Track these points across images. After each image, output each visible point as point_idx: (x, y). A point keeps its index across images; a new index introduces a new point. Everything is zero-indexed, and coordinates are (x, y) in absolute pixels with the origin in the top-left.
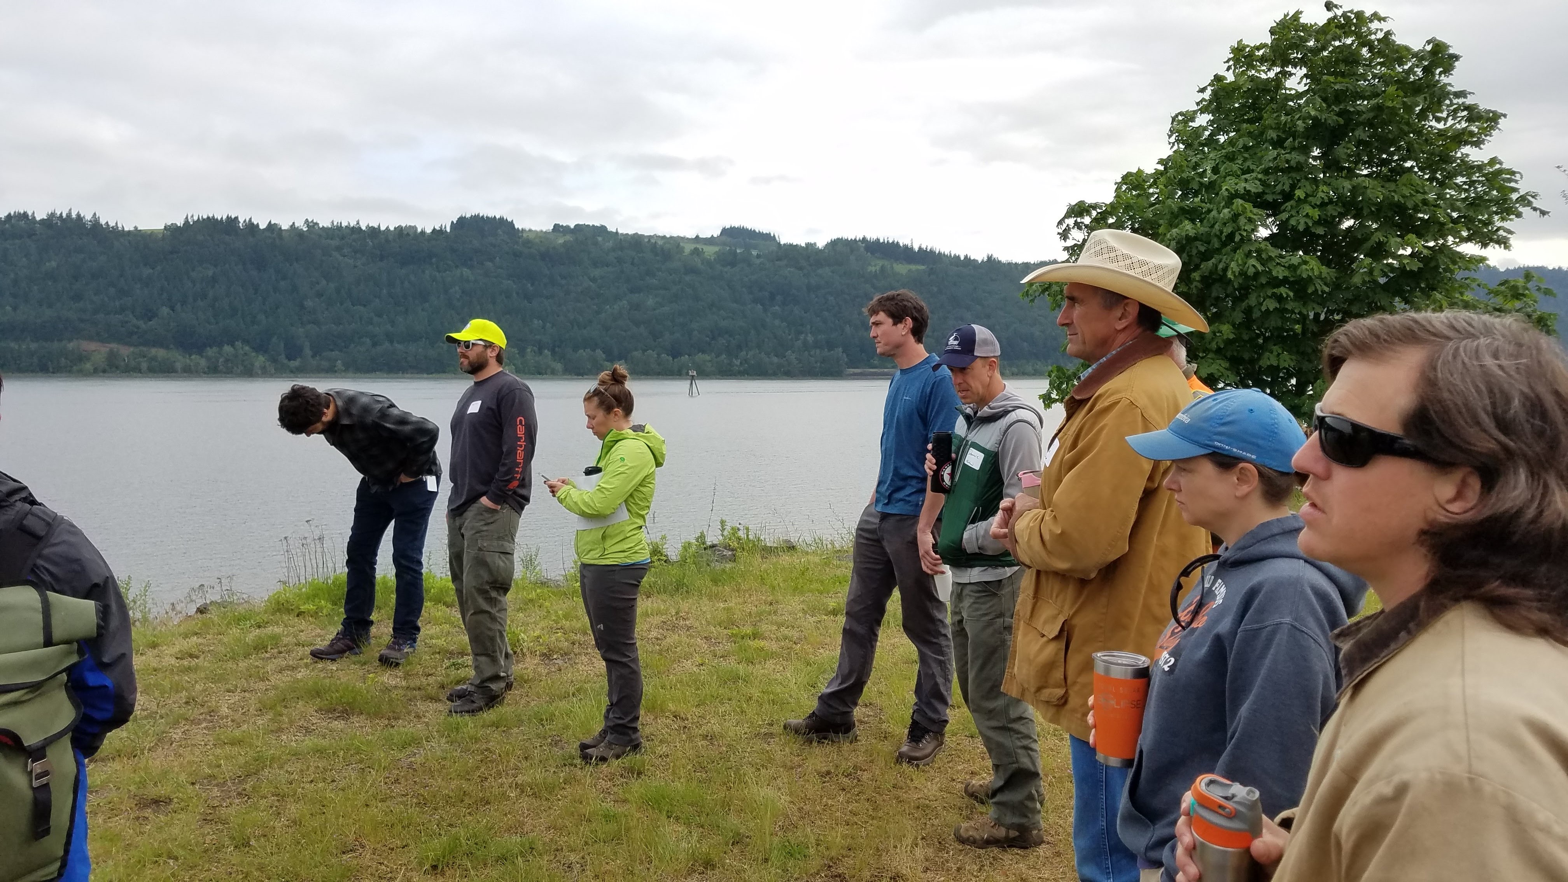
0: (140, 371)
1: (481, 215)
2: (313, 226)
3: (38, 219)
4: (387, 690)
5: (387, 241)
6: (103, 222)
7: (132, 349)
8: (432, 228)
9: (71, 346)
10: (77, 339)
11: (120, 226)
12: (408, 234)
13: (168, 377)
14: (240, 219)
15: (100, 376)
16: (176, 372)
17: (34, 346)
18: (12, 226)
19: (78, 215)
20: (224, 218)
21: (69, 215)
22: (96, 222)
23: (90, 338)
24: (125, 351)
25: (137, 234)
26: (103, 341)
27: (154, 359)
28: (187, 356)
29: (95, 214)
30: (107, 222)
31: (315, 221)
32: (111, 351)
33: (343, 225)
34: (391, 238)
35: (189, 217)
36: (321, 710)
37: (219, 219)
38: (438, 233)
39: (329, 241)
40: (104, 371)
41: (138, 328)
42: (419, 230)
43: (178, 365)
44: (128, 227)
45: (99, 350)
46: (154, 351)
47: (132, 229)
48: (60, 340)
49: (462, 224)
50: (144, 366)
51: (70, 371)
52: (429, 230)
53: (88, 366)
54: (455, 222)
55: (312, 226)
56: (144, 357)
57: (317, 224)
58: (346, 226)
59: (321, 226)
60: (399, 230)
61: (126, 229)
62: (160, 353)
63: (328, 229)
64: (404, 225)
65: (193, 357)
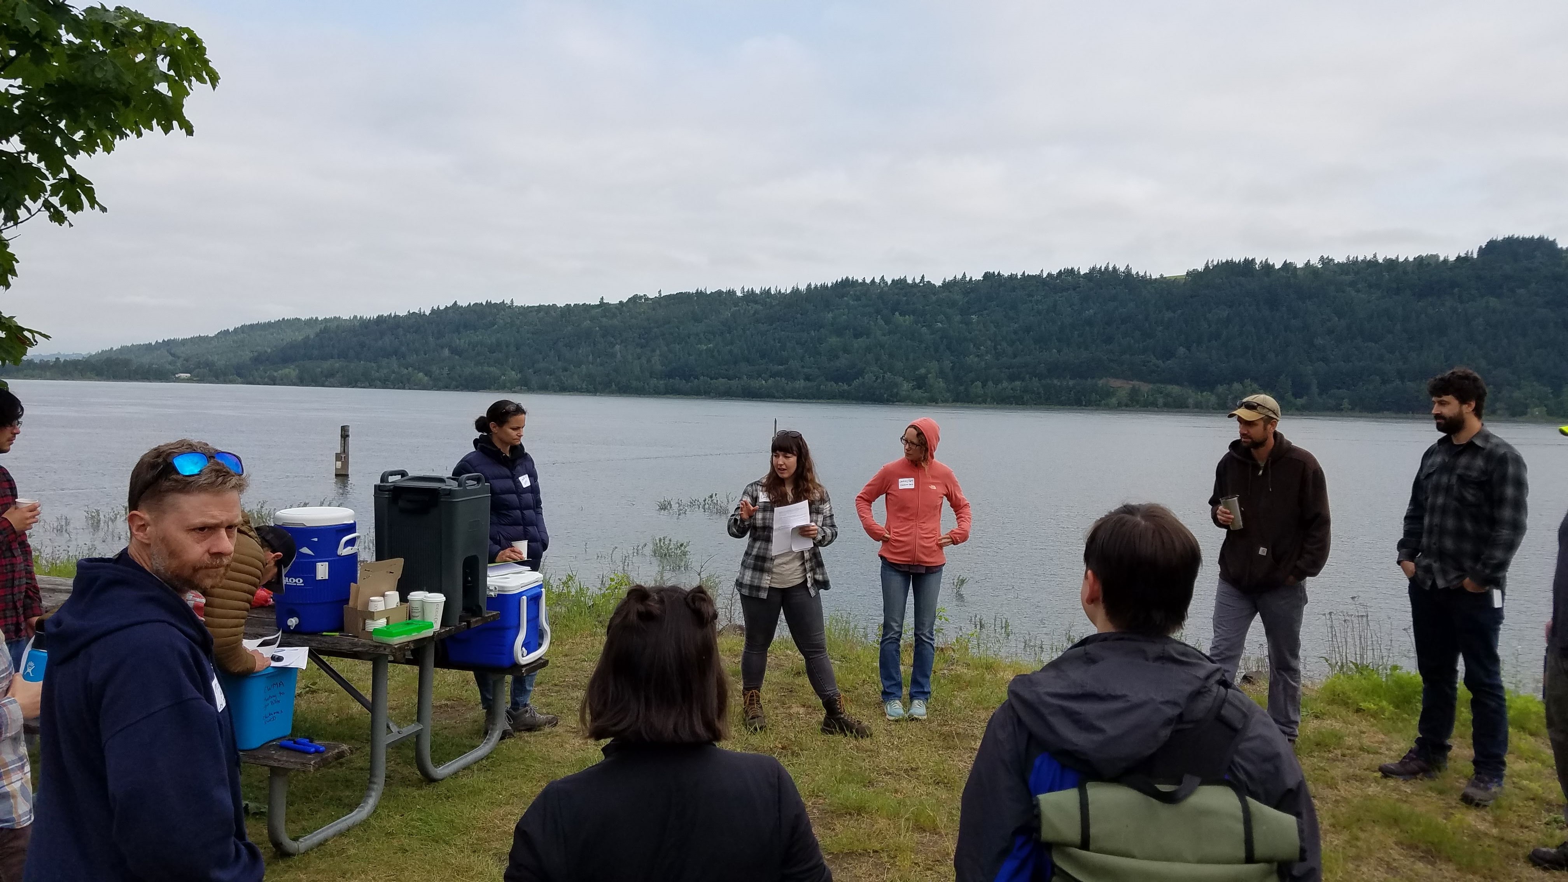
0: (1157, 406)
1: (1516, 236)
2: (1328, 262)
3: (1082, 273)
4: (1477, 836)
5: (1405, 273)
6: (1134, 272)
7: (1151, 386)
8: (1457, 256)
9: (1101, 383)
10: (1106, 377)
11: (1148, 274)
12: (1429, 264)
13: (1181, 412)
14: (1256, 261)
15: (1122, 410)
16: (1187, 407)
17: (1071, 383)
18: (1062, 281)
19: (1114, 268)
20: (1242, 260)
21: (1107, 268)
22: (1128, 273)
23: (1116, 376)
24: (1145, 388)
25: (1163, 280)
26: (1127, 378)
27: (1168, 395)
28: (1199, 393)
29: (1128, 265)
30: (1138, 272)
31: (1330, 258)
32: (1134, 387)
33: (1359, 259)
34: (1409, 269)
35: (1210, 262)
36: (1402, 843)
37: (1237, 262)
38: (1461, 260)
39: (1343, 277)
40: (1127, 405)
41: (1158, 367)
42: (1442, 259)
43: (1191, 401)
44: (1155, 276)
45: (1122, 386)
46: (1170, 388)
47: (1158, 277)
48: (1093, 378)
49: (1492, 249)
50: (1161, 401)
51: (1098, 405)
52: (1452, 258)
53: (1114, 401)
54: (1484, 247)
55: (1326, 262)
56: (1161, 393)
57: (1332, 260)
58: (1362, 261)
59: (1336, 262)
60: (1420, 260)
61: (1153, 277)
62: (1175, 389)
63: (1343, 264)
64: (1424, 255)
65: (1205, 393)
